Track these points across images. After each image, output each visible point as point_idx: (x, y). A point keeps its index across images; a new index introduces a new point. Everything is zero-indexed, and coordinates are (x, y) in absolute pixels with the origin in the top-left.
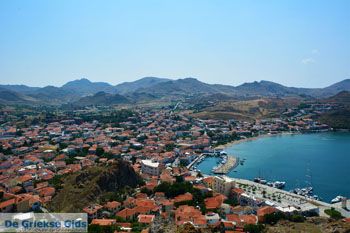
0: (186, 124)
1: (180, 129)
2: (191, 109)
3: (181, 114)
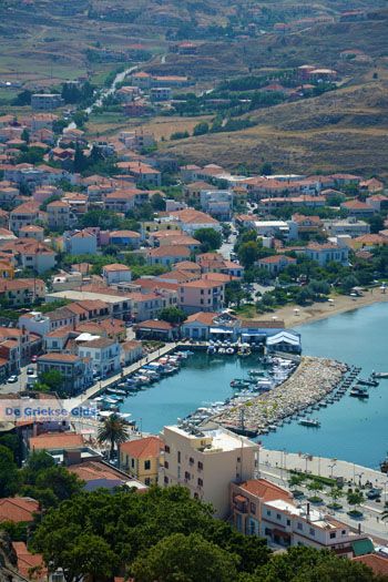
0: (131, 191)
1: (90, 219)
2: (188, 107)
3: (120, 139)
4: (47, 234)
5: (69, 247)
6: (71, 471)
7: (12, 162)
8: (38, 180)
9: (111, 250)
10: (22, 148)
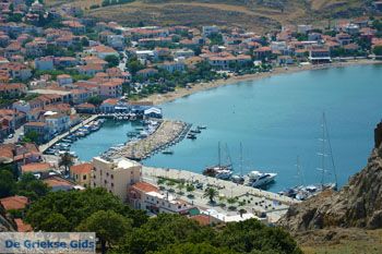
4: (25, 59)
5: (38, 66)
6: (44, 182)
7: (4, 22)
8: (20, 31)
9: (61, 67)
10: (10, 14)
